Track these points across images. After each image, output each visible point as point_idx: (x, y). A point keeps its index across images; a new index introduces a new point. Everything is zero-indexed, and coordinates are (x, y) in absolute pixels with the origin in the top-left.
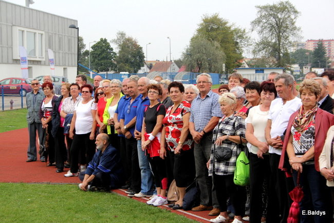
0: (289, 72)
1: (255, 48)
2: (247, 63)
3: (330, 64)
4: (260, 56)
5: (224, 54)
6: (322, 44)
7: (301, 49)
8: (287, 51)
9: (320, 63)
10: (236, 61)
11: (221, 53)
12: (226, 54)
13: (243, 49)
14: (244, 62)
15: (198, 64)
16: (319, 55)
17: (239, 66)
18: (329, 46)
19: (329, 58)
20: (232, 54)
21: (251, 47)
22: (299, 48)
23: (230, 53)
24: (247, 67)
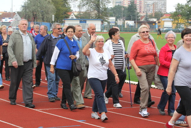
0: (107, 23)
1: (80, 3)
2: (75, 15)
3: (140, 18)
4: (84, 9)
5: (54, 7)
6: (134, 2)
7: (119, 5)
8: (105, 6)
9: (132, 17)
10: (65, 13)
11: (52, 7)
12: (56, 7)
13: (70, 4)
14: (72, 14)
15: (33, 15)
16: (132, 10)
17: (67, 17)
18: (140, 4)
19: (139, 13)
20: (60, 8)
21: (76, 2)
22: (117, 4)
23: (59, 7)
24: (75, 18)
